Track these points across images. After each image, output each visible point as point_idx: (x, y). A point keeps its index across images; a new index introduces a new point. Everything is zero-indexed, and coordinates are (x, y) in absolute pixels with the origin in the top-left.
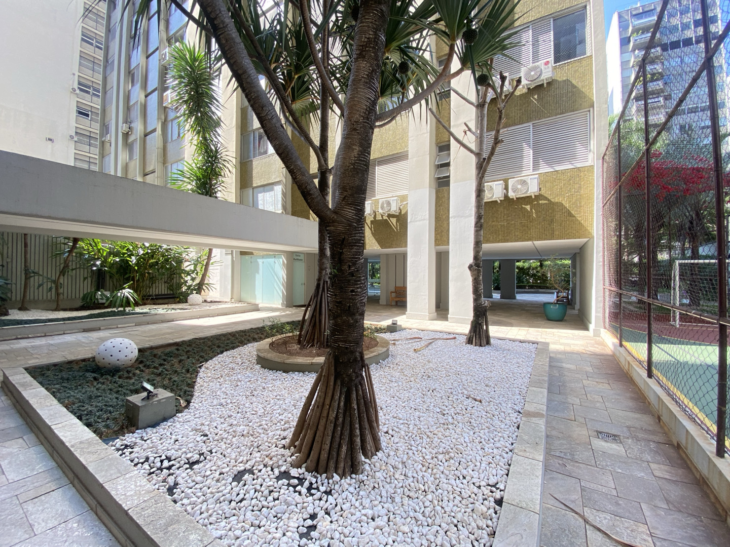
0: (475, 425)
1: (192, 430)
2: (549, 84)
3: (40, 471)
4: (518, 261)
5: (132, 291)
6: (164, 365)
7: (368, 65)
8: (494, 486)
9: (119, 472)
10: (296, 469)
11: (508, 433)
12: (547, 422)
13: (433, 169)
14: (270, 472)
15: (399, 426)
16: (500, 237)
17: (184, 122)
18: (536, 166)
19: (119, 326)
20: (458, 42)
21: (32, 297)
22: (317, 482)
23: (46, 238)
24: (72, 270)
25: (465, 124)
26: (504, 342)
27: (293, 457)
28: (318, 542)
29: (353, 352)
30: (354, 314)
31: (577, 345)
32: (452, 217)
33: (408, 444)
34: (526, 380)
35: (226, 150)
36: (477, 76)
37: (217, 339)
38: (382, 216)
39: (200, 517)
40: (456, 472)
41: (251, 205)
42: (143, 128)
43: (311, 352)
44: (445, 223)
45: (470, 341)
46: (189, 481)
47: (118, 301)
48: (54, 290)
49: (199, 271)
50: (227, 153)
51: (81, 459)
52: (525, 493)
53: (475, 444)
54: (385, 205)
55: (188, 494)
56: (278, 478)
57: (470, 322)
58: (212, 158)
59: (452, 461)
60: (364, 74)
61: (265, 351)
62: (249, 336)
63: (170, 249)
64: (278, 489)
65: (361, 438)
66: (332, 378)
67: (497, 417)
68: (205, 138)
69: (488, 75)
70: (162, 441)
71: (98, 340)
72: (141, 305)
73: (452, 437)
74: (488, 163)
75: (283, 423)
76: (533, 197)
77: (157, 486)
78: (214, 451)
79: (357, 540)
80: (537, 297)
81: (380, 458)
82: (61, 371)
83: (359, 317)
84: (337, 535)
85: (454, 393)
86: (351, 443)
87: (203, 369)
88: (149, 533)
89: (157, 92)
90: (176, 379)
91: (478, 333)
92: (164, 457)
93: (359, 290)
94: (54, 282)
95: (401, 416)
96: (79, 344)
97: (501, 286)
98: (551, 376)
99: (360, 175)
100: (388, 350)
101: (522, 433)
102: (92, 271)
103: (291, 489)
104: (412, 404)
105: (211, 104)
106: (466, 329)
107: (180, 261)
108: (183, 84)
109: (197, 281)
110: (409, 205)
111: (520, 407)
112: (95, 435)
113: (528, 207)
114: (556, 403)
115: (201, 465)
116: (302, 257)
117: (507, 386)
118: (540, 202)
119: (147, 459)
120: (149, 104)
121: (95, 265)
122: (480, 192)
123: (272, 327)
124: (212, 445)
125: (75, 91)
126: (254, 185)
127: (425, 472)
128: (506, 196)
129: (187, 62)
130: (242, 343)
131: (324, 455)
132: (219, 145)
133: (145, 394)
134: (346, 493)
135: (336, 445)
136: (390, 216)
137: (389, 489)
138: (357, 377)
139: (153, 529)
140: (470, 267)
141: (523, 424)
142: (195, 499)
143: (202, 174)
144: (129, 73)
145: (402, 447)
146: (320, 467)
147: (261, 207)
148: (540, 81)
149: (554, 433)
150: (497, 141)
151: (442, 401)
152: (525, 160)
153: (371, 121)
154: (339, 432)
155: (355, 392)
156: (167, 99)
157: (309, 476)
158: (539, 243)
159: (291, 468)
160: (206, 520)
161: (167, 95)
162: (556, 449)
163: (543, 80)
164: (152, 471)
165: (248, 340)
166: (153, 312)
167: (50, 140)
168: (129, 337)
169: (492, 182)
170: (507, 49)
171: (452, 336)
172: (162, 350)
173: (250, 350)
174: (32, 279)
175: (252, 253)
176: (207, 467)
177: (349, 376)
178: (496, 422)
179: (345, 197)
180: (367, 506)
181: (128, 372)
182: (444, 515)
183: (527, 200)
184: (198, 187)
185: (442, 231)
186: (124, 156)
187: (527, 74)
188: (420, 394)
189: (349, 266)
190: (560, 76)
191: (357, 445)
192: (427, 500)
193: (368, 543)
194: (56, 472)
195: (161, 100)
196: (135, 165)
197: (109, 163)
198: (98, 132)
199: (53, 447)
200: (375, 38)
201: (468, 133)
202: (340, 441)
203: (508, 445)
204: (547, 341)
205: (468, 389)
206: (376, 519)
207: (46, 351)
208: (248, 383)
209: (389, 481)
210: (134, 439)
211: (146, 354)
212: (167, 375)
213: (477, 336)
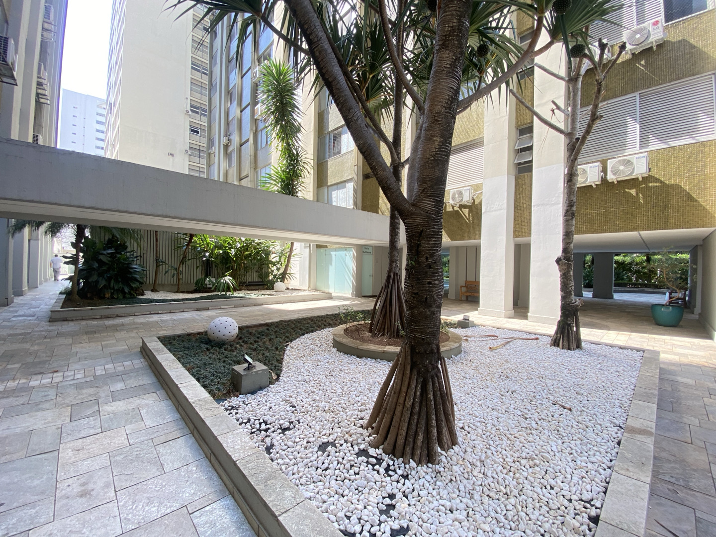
0: (564, 434)
1: (283, 401)
2: (660, 46)
3: (169, 420)
4: (617, 255)
5: (231, 278)
6: (258, 342)
7: (451, 54)
8: (589, 502)
9: (228, 428)
10: (374, 449)
11: (606, 448)
12: (655, 443)
13: (512, 154)
14: (350, 448)
15: (476, 424)
16: (596, 227)
17: (271, 130)
18: (644, 142)
19: (222, 307)
20: (547, 14)
21: (160, 282)
22: (394, 465)
23: (170, 234)
24: (189, 260)
25: (554, 102)
26: (599, 347)
27: (371, 438)
28: (397, 521)
29: (429, 344)
30: (431, 306)
31: (697, 356)
32: (534, 206)
33: (486, 443)
34: (629, 392)
35: (305, 153)
36: (570, 47)
37: (299, 322)
38: (453, 207)
39: (293, 477)
40: (542, 481)
41: (326, 202)
42: (239, 139)
43: (382, 341)
44: (527, 212)
45: (555, 343)
46: (283, 444)
47: (222, 286)
48: (175, 276)
49: (283, 262)
50: (306, 156)
51: (200, 414)
52: (626, 515)
53: (564, 455)
54: (457, 196)
55: (282, 455)
56: (358, 455)
57: (556, 323)
58: (294, 161)
59: (537, 469)
60: (446, 63)
61: (340, 336)
62: (325, 321)
63: (260, 243)
64: (358, 465)
65: (437, 429)
66: (409, 367)
67: (591, 429)
68: (288, 144)
69: (584, 44)
70: (259, 407)
71: (208, 318)
72: (238, 290)
73: (536, 444)
74: (583, 142)
75: (359, 404)
76: (641, 179)
77: (257, 444)
78: (301, 421)
79: (436, 528)
80: (641, 297)
81: (457, 452)
82: (183, 341)
83: (436, 310)
84: (416, 519)
85: (538, 397)
86: (428, 433)
87: (289, 348)
88: (252, 484)
89: (249, 106)
90: (268, 354)
91: (566, 334)
92: (261, 421)
93: (436, 282)
94: (176, 269)
95: (477, 414)
96: (194, 320)
97: (594, 283)
98: (661, 391)
99: (440, 166)
100: (460, 345)
101: (623, 449)
102: (203, 261)
103: (370, 466)
104: (489, 403)
105: (293, 112)
106: (552, 329)
107: (268, 254)
108: (270, 97)
109: (281, 271)
110: (483, 194)
111: (621, 421)
112: (209, 395)
113: (633, 192)
114: (667, 421)
115: (291, 432)
116: (370, 250)
117: (604, 396)
118: (650, 185)
119: (249, 420)
120: (243, 118)
121: (204, 256)
122: (571, 177)
123: (347, 314)
124: (300, 416)
125: (188, 112)
126: (329, 184)
127: (506, 474)
128: (604, 180)
129: (274, 77)
130: (320, 328)
131: (401, 441)
132: (300, 149)
133: (246, 365)
134: (422, 480)
135: (412, 432)
136: (461, 207)
137: (468, 485)
138: (433, 369)
139: (256, 481)
140: (558, 261)
141: (626, 440)
142: (288, 461)
143: (286, 177)
144: (228, 92)
145: (480, 445)
146: (396, 451)
147: (334, 204)
148: (648, 44)
149: (664, 455)
150: (594, 117)
151: (524, 403)
152: (630, 137)
153: (453, 111)
154: (415, 421)
155: (431, 384)
156: (257, 112)
157: (386, 458)
158: (646, 234)
159: (369, 447)
160: (298, 481)
161: (258, 108)
162: (665, 473)
163: (652, 43)
164: (253, 430)
165: (325, 325)
166: (247, 296)
167: (171, 154)
168: (231, 316)
169: (585, 164)
170: (608, 14)
171: (533, 337)
172: (255, 329)
173: (327, 334)
174: (161, 267)
175: (326, 247)
176: (296, 434)
177: (426, 367)
178: (590, 434)
179: (424, 190)
180: (444, 496)
181: (231, 346)
182: (529, 522)
183: (633, 183)
184: (282, 188)
185: (522, 222)
186: (225, 165)
187: (631, 37)
188: (498, 394)
189: (427, 258)
190: (674, 36)
191: (433, 436)
192: (510, 503)
193: (447, 533)
194: (180, 423)
195: (253, 113)
196: (233, 172)
197: (214, 171)
198: (206, 146)
199: (178, 402)
200: (459, 26)
201: (556, 111)
202: (417, 429)
203: (605, 461)
204: (656, 349)
205: (555, 395)
206: (454, 512)
207: (171, 325)
208: (327, 364)
209: (467, 477)
210: (238, 402)
211: (244, 331)
212: (261, 350)
213: (565, 338)
